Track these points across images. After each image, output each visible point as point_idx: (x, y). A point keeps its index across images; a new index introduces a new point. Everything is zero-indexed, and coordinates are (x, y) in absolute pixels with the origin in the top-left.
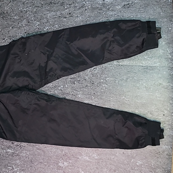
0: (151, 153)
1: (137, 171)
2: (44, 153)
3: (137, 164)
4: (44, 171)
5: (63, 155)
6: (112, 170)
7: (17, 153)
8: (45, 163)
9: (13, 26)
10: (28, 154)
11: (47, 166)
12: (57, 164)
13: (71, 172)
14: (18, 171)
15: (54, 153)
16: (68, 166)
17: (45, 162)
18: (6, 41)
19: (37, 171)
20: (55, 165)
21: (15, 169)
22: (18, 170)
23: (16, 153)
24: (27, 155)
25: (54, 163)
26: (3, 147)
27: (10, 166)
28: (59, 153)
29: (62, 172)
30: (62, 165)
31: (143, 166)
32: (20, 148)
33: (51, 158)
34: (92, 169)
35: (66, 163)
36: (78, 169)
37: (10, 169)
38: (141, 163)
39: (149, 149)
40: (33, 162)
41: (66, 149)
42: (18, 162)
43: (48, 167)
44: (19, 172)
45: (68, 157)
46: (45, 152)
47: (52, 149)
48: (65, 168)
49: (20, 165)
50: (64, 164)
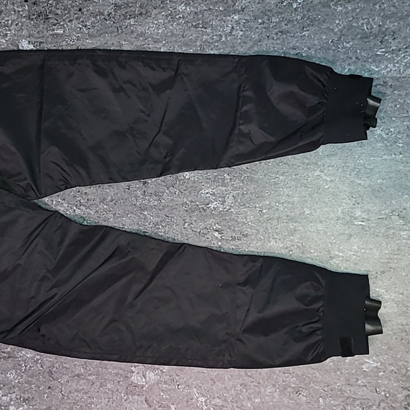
0: (403, 334)
1: (365, 388)
3: (365, 367)
4: (89, 401)
6: (289, 390)
8: (89, 378)
11: (98, 384)
13: (166, 398)
14: (12, 403)
16: (157, 384)
17: (90, 375)
19: (69, 401)
20: (119, 382)
22: (11, 400)
23: (6, 350)
25: (117, 374)
30: (142, 382)
31: (381, 374)
34: (229, 388)
36: (186, 391)
38: (375, 365)
39: (399, 321)
40: (55, 376)
42: (11, 375)
44: (14, 405)
49: (18, 386)
50: (145, 378)
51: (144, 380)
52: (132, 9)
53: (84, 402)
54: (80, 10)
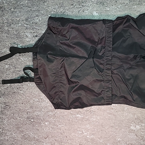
2: (115, 117)
5: (136, 119)
7: (87, 118)
10: (99, 118)
12: (129, 127)
15: (125, 117)
18: (74, 7)
21: (85, 133)
24: (97, 119)
26: (72, 112)
27: (80, 131)
28: (131, 117)
29: (134, 135)
32: (89, 113)
33: (122, 122)
35: (138, 127)
37: (80, 133)
41: (139, 113)
43: (120, 130)
45: (141, 121)
46: (116, 116)
47: (124, 113)
48: (138, 131)
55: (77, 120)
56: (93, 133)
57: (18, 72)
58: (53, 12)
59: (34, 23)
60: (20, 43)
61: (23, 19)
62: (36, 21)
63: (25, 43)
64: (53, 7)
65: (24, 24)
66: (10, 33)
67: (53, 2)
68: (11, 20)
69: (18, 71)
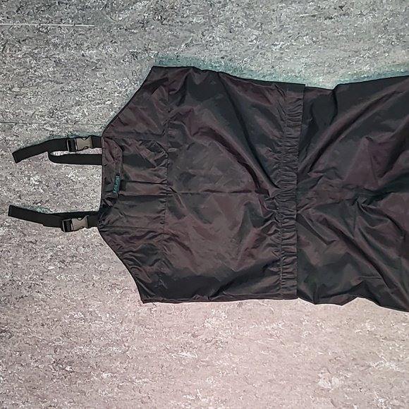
2: (278, 357)
4: (280, 402)
5: (330, 360)
7: (207, 359)
8: (281, 382)
9: (189, 41)
10: (237, 360)
11: (289, 388)
12: (314, 382)
13: (350, 400)
14: (211, 404)
15: (304, 355)
16: (342, 388)
17: (281, 380)
19: (263, 402)
20: (307, 386)
21: (204, 400)
22: (210, 401)
23: (204, 360)
24: (234, 363)
25: (305, 380)
26: (168, 347)
27: (189, 394)
28: (318, 355)
29: (328, 403)
30: (328, 386)
32: (213, 347)
33: (296, 370)
35: (336, 381)
36: (368, 393)
37: (189, 399)
40: (250, 381)
41: (337, 345)
42: (209, 381)
43: (291, 390)
44: (213, 406)
45: (343, 366)
46: (282, 354)
47: (299, 346)
48: (336, 390)
49: (216, 390)
50: (331, 383)
51: (330, 384)
52: (321, 68)
53: (276, 403)
54: (273, 67)
55: (181, 364)
56: (224, 399)
57: (31, 244)
58: (116, 94)
59: (69, 121)
60: (35, 173)
61: (42, 112)
62: (75, 116)
63: (48, 172)
64: (117, 81)
65: (45, 124)
66: (9, 148)
67: (118, 70)
68: (13, 114)
69: (31, 242)
